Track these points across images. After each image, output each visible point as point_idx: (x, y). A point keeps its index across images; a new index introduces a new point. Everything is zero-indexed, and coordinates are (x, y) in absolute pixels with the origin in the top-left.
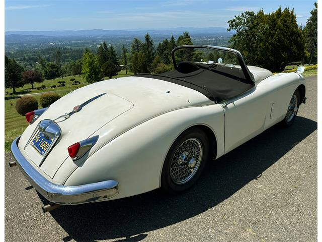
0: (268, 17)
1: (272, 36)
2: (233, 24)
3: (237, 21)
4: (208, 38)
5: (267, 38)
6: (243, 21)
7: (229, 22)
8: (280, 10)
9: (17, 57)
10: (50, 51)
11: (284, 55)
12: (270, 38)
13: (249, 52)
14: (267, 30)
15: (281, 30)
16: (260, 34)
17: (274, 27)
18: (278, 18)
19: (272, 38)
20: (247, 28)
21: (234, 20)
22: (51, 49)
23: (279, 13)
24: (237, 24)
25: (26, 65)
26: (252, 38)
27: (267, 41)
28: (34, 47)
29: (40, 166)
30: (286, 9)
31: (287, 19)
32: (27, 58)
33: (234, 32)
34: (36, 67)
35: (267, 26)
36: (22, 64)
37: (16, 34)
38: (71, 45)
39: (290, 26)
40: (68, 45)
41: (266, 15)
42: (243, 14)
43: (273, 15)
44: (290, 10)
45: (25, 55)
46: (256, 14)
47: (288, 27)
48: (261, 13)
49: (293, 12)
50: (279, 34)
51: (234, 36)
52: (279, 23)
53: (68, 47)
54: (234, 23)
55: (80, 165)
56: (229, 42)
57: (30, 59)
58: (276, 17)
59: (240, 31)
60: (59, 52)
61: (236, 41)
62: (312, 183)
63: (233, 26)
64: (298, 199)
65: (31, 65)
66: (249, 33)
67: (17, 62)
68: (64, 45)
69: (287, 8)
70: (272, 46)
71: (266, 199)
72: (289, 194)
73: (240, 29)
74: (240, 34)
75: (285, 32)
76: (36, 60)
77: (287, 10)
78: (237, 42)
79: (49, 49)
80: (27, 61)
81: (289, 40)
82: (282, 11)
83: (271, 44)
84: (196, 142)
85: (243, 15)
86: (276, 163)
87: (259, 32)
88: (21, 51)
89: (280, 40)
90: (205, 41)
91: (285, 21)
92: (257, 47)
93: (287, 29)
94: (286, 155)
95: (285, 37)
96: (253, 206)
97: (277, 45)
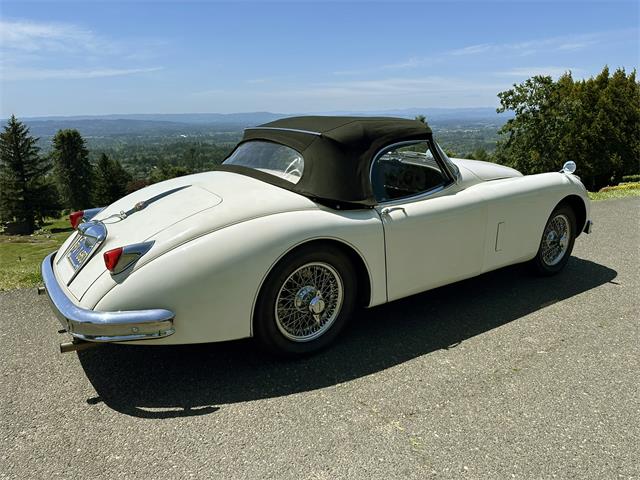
0: (580, 87)
1: (590, 122)
2: (509, 99)
3: (517, 93)
4: (464, 127)
5: (579, 126)
6: (529, 94)
7: (500, 95)
8: (606, 73)
9: (125, 157)
10: (180, 148)
11: (614, 158)
12: (584, 127)
13: (541, 153)
14: (578, 110)
15: (608, 111)
16: (563, 118)
17: (592, 106)
18: (602, 88)
19: (589, 127)
20: (537, 108)
21: (511, 93)
22: (182, 144)
23: (604, 80)
24: (517, 100)
25: (137, 171)
26: (546, 125)
27: (578, 132)
28: (153, 141)
29: (68, 285)
30: (619, 71)
31: (621, 89)
32: (139, 158)
33: (511, 114)
34: (154, 174)
35: (577, 103)
36: (131, 170)
37: (111, 118)
38: (215, 138)
39: (628, 104)
40: (210, 138)
41: (578, 84)
42: (529, 81)
43: (591, 83)
44: (628, 74)
45: (138, 154)
46: (555, 80)
47: (623, 105)
48: (567, 80)
49: (633, 77)
50: (603, 118)
51: (511, 121)
52: (603, 98)
53: (210, 142)
54: (511, 97)
55: (120, 282)
56: (500, 133)
57: (145, 161)
58: (596, 86)
59: (523, 111)
60: (193, 150)
61: (513, 132)
62: (551, 367)
63: (507, 103)
64: (511, 387)
65: (145, 171)
66: (541, 116)
67: (123, 166)
68: (203, 139)
69: (622, 70)
70: (589, 141)
71: (447, 382)
72: (498, 379)
73: (523, 108)
74: (523, 118)
75: (617, 115)
76: (154, 163)
77: (621, 75)
78: (515, 134)
79: (177, 145)
80: (140, 163)
81: (626, 130)
82: (611, 76)
83: (588, 138)
84: (328, 271)
85: (529, 83)
86: (496, 329)
87: (561, 115)
88: (131, 147)
89: (605, 131)
90: (459, 133)
91: (617, 95)
92: (556, 142)
93: (622, 109)
94: (522, 319)
95: (615, 124)
96: (420, 388)
97: (600, 140)
